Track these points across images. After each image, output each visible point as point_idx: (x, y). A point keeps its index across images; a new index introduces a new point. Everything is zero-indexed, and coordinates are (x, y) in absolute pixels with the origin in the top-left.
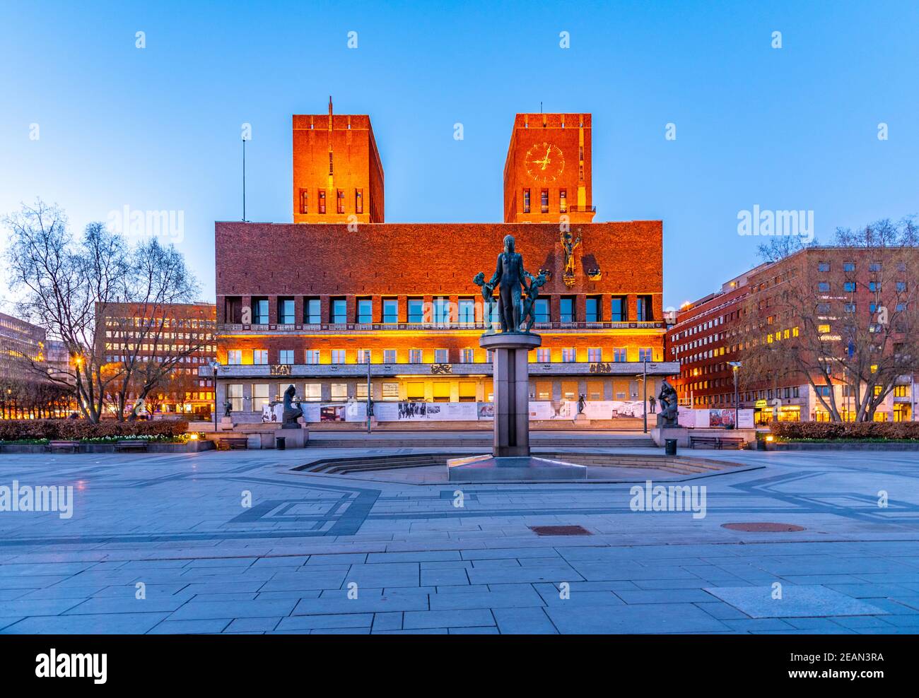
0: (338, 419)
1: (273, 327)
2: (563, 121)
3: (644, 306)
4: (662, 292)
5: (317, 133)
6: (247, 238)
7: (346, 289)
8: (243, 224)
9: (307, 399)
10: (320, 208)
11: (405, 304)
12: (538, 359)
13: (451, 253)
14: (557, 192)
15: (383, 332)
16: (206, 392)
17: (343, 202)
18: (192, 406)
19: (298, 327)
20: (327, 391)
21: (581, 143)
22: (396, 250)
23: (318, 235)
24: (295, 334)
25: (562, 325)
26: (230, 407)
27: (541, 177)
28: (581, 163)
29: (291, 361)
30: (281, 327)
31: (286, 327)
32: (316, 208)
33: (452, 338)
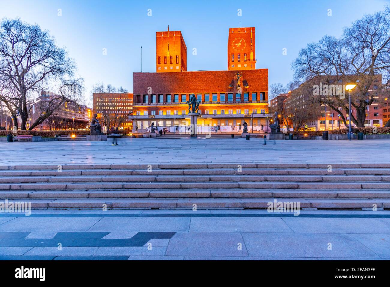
0: (168, 131)
1: (149, 104)
2: (245, 30)
3: (263, 95)
4: (268, 91)
5: (164, 38)
6: (142, 77)
7: (171, 92)
8: (141, 73)
9: (159, 126)
10: (165, 62)
11: (188, 96)
12: (229, 113)
13: (202, 80)
14: (243, 54)
15: (182, 105)
16: (128, 123)
17: (172, 60)
18: (124, 128)
19: (157, 104)
20: (165, 123)
21: (252, 37)
22: (186, 80)
23: (162, 76)
24: (156, 106)
25: (236, 102)
26: (137, 128)
27: (238, 50)
28: (252, 44)
29: (155, 114)
30: (152, 104)
31: (153, 104)
32: (164, 62)
33: (203, 107)
